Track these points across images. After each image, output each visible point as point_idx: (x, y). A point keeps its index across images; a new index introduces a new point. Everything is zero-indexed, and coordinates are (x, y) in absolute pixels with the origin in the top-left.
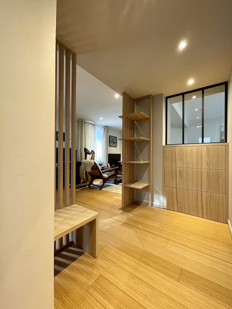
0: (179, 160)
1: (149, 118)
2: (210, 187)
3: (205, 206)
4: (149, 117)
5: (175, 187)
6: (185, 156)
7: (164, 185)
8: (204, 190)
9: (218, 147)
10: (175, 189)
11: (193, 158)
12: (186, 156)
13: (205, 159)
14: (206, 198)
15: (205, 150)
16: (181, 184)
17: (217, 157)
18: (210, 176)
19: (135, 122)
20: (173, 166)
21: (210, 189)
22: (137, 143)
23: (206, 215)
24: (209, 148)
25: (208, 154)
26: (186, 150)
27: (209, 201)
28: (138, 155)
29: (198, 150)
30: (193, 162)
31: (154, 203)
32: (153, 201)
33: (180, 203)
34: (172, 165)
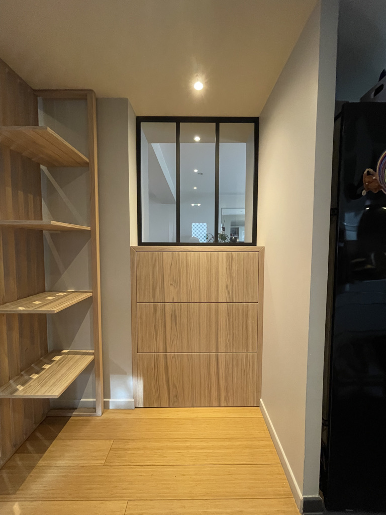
0: (171, 284)
1: (87, 164)
2: (233, 339)
3: (224, 381)
4: (87, 160)
5: (161, 349)
6: (185, 274)
7: (136, 350)
8: (222, 348)
9: (248, 255)
10: (162, 355)
11: (201, 281)
12: (187, 273)
13: (223, 280)
14: (225, 365)
15: (225, 260)
16: (175, 342)
17: (245, 276)
18: (233, 318)
19: (42, 167)
20: (158, 299)
21: (233, 344)
22: (52, 235)
23: (226, 399)
24: (232, 256)
25: (230, 269)
26: (187, 259)
27: (230, 371)
28: (57, 273)
29: (210, 260)
30: (201, 287)
31: (110, 400)
32: (107, 394)
33: (175, 386)
34: (154, 297)
